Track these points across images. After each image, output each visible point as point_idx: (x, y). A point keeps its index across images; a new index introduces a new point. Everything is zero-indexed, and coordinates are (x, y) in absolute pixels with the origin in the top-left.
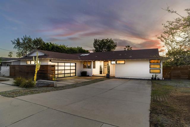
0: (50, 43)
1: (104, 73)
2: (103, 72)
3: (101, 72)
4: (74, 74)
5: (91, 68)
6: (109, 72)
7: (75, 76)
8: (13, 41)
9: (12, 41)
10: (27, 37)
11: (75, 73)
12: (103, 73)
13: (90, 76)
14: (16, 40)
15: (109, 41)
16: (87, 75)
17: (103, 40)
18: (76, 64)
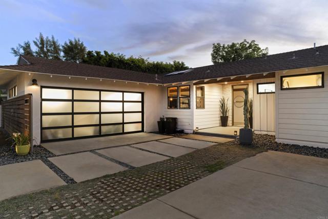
0: (106, 52)
1: (233, 125)
2: (230, 119)
3: (224, 121)
4: (138, 127)
5: (189, 108)
6: (249, 120)
7: (142, 131)
8: (16, 49)
9: (13, 49)
10: (45, 39)
11: (142, 122)
12: (230, 122)
13: (186, 131)
14: (22, 47)
15: (248, 45)
16: (179, 128)
17: (233, 45)
18: (143, 94)
